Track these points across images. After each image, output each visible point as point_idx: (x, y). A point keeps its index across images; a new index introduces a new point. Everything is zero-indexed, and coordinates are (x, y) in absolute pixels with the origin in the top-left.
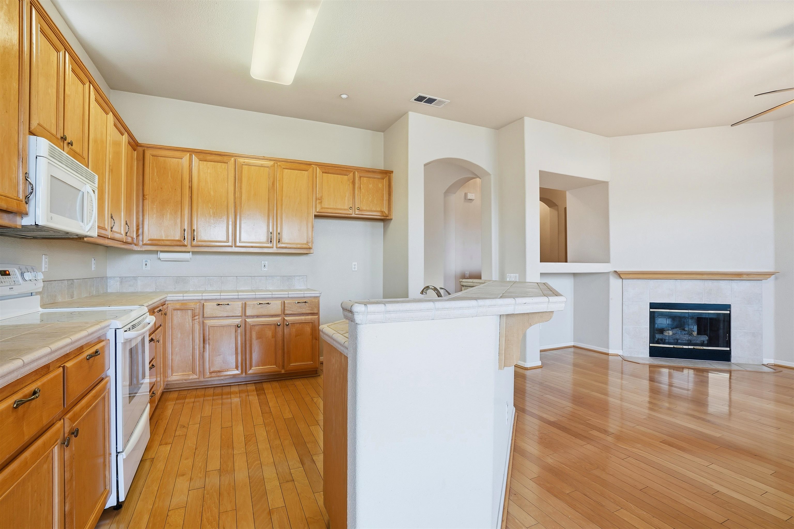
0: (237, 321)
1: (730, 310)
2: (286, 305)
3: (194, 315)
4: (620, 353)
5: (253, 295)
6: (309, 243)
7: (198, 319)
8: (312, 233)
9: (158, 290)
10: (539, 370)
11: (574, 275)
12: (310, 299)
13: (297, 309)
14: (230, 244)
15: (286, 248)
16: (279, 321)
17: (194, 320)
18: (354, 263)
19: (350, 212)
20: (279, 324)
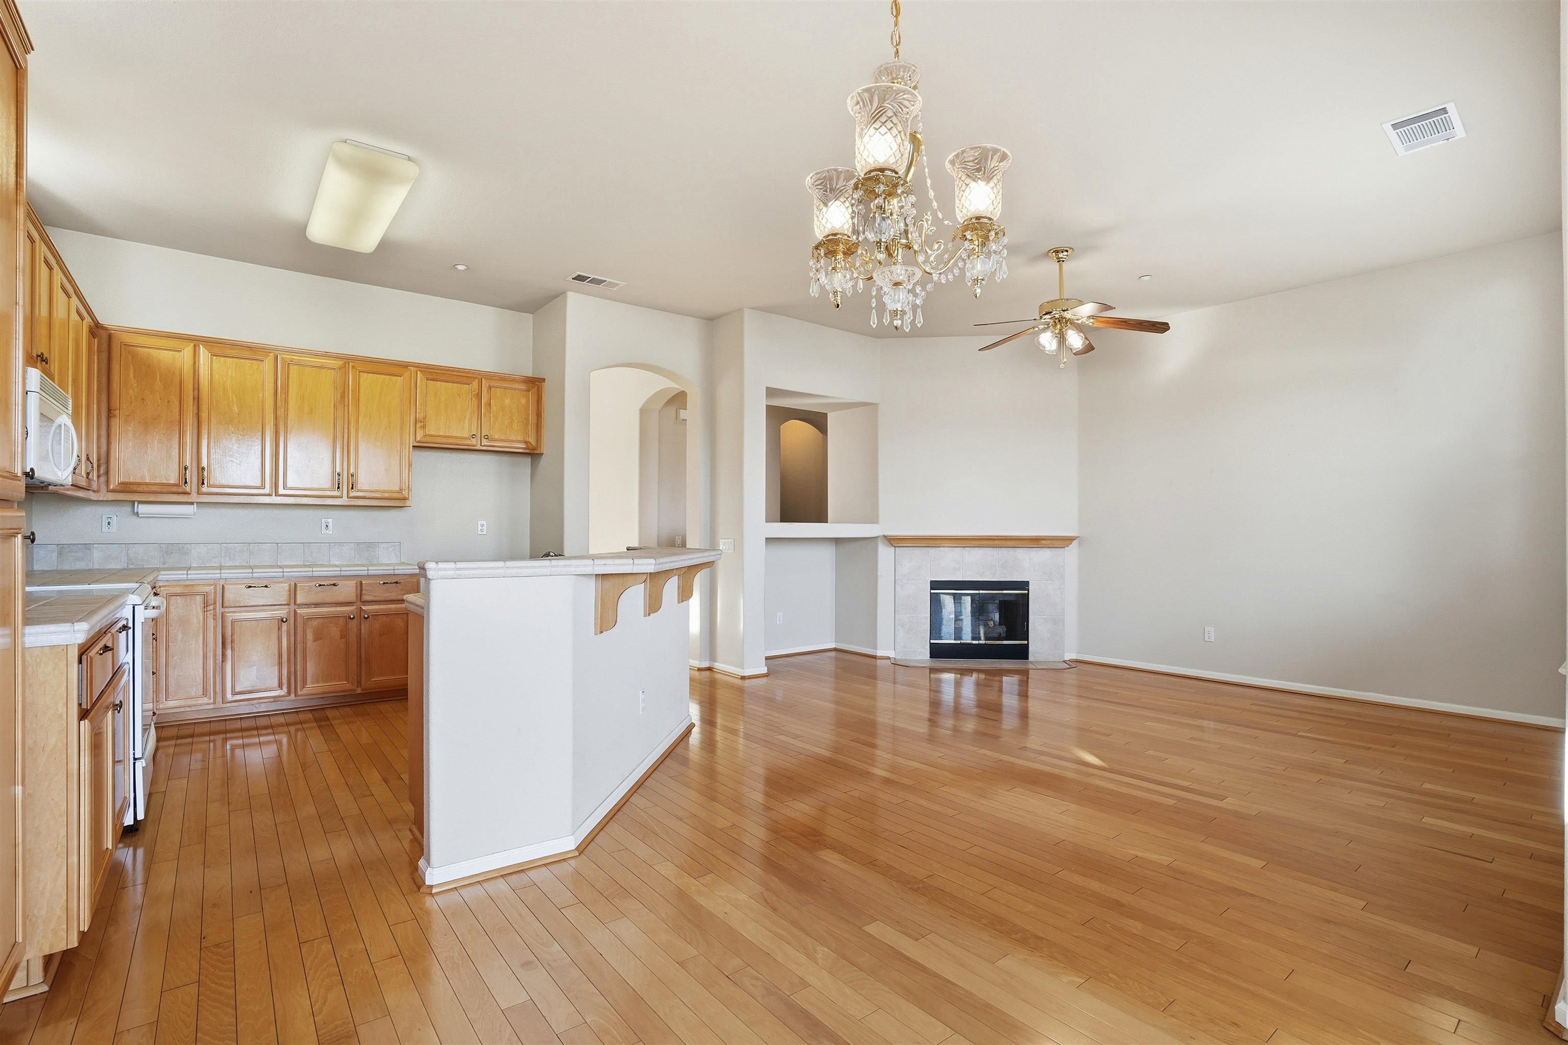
0: (282, 613)
1: (1028, 589)
2: (364, 588)
3: (207, 603)
4: (891, 654)
5: (308, 571)
6: (404, 490)
7: (214, 609)
8: (409, 475)
9: (131, 567)
10: (764, 680)
11: (836, 542)
12: (405, 577)
13: (382, 593)
14: (267, 491)
15: (364, 498)
16: (351, 612)
17: (207, 611)
18: (480, 523)
19: (474, 441)
20: (352, 616)
